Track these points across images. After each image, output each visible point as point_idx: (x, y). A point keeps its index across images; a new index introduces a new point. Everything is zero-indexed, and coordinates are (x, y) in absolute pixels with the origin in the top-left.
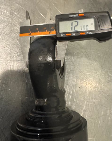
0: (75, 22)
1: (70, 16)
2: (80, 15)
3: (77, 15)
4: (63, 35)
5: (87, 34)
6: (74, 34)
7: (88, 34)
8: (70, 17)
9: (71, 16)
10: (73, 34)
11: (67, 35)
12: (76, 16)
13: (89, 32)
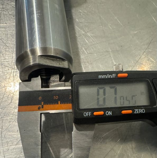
0: (111, 88)
1: (100, 77)
2: (120, 75)
3: (114, 75)
4: (87, 114)
5: (135, 113)
6: (110, 113)
7: (138, 113)
8: (100, 79)
9: (103, 77)
10: (107, 113)
11: (95, 113)
12: (112, 77)
13: (140, 110)
